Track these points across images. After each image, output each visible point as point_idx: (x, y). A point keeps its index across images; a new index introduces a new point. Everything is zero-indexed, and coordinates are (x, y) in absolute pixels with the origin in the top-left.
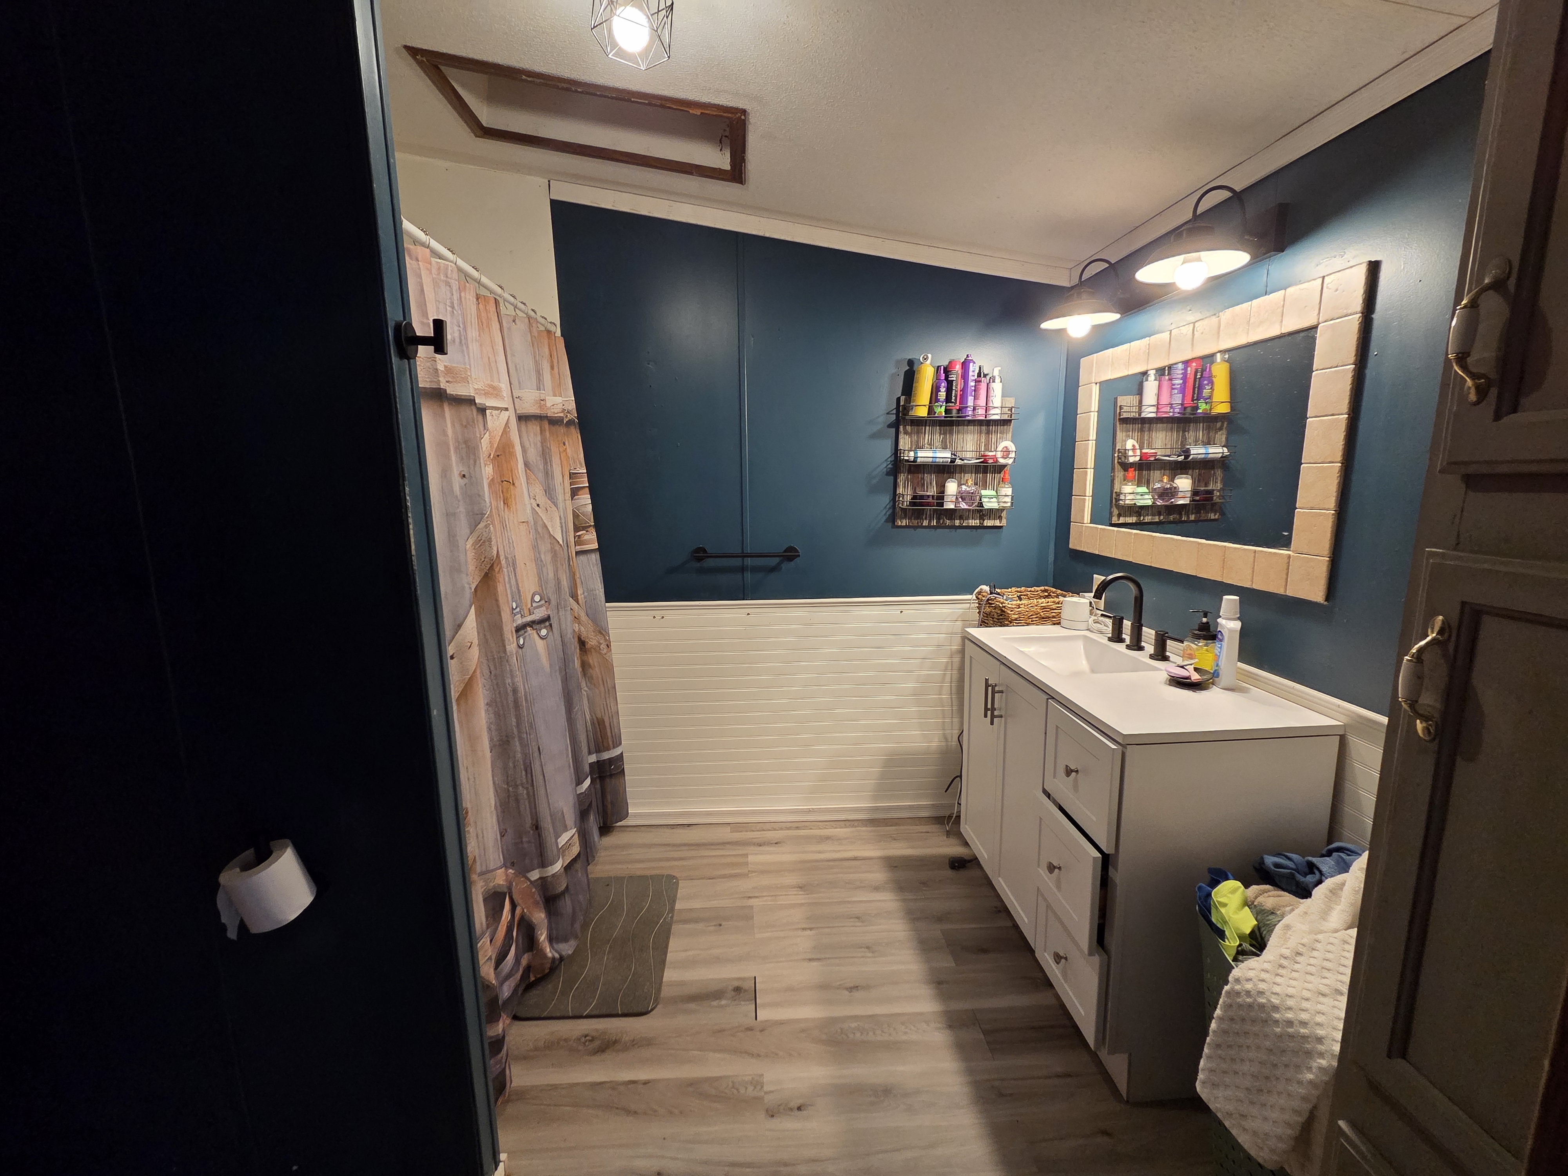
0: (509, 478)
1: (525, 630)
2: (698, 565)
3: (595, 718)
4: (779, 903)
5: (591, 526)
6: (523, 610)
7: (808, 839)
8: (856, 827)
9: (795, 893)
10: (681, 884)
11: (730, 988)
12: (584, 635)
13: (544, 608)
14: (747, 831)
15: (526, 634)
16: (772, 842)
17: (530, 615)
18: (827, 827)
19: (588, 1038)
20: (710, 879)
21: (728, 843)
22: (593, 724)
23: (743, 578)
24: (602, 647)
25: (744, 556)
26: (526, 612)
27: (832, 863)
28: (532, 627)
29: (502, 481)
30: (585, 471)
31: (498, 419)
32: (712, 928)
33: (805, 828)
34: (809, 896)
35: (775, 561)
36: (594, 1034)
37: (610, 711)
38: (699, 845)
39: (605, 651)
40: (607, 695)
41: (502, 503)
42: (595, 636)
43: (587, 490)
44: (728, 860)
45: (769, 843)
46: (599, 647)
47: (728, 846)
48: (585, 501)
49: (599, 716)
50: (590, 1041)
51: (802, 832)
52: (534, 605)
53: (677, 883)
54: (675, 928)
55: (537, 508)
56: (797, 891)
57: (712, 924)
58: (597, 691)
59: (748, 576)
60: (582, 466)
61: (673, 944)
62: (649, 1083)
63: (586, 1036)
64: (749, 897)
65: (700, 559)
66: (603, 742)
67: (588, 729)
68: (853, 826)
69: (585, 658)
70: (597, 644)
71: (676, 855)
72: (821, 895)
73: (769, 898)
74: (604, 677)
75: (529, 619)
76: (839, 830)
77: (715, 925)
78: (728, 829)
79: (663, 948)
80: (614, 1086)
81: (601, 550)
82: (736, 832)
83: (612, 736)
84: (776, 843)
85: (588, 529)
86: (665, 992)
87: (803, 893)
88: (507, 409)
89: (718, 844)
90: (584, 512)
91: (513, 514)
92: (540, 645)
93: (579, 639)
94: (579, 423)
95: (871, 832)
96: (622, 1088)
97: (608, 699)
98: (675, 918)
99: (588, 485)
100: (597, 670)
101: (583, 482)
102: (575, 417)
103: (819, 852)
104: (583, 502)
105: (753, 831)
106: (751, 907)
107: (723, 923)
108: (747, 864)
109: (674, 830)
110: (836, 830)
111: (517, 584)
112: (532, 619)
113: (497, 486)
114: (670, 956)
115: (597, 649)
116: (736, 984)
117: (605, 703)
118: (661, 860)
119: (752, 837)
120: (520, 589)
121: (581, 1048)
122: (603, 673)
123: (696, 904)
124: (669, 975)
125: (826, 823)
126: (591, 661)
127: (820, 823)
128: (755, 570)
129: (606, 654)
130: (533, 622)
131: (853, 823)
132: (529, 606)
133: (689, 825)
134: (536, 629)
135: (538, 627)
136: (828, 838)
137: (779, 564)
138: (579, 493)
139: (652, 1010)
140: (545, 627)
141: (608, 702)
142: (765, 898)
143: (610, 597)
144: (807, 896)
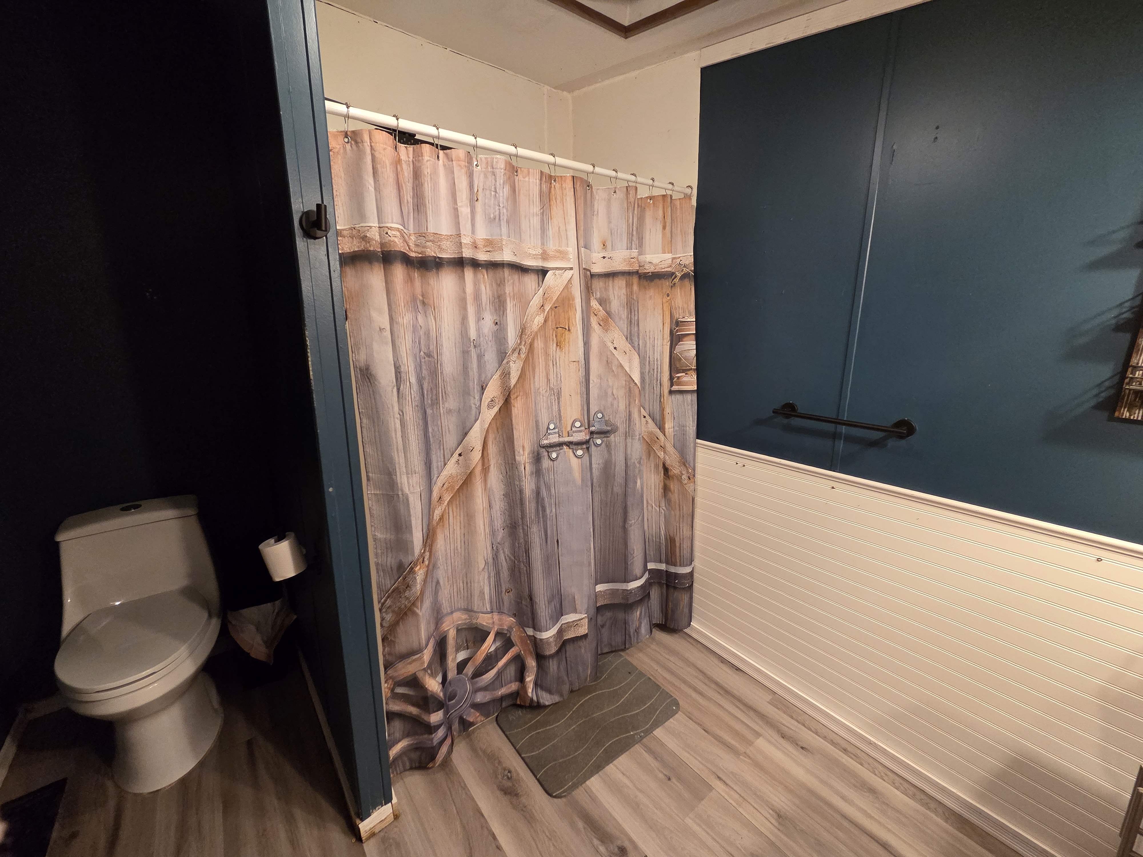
0: (565, 325)
1: (561, 447)
2: (786, 421)
3: (668, 534)
4: (740, 810)
5: (691, 369)
6: (562, 431)
7: (846, 774)
8: (929, 809)
9: (768, 816)
10: (679, 716)
11: (619, 843)
12: (668, 463)
13: (583, 433)
14: (784, 712)
15: (561, 451)
16: (799, 743)
17: (569, 436)
18: (886, 778)
19: (509, 774)
20: (704, 730)
21: (755, 711)
22: (666, 539)
23: (834, 446)
24: (683, 477)
25: (837, 422)
26: (565, 434)
27: (845, 823)
28: (569, 446)
29: (557, 328)
30: (695, 320)
31: (560, 277)
32: (661, 776)
33: (855, 757)
34: (779, 833)
35: (877, 435)
36: (514, 775)
37: (681, 534)
38: (727, 692)
39: (686, 482)
40: (681, 520)
41: (555, 345)
42: (680, 466)
43: (693, 337)
44: (738, 727)
45: (794, 741)
46: (681, 477)
47: (752, 714)
48: (690, 347)
49: (672, 535)
50: (508, 778)
51: (845, 759)
52: (574, 429)
53: (675, 713)
54: (637, 747)
55: (614, 351)
56: (771, 815)
57: (664, 772)
58: (673, 512)
59: (841, 445)
60: (690, 315)
61: (623, 761)
62: (500, 849)
63: (510, 772)
64: (719, 778)
65: (788, 416)
66: (671, 557)
67: (661, 542)
68: (926, 805)
69: (667, 482)
70: (680, 473)
71: (701, 686)
72: (792, 843)
73: (737, 796)
74: (681, 503)
75: (567, 439)
76: (898, 793)
77: (666, 775)
78: (769, 698)
79: (610, 757)
80: (485, 826)
81: (699, 392)
82: (774, 706)
83: (680, 556)
84: (802, 748)
85: (688, 372)
86: (579, 794)
87: (776, 824)
88: (571, 269)
89: (745, 705)
90: (686, 356)
91: (565, 353)
92: (575, 462)
93: (664, 465)
94: (695, 277)
95: (947, 832)
96: (486, 832)
97: (681, 523)
98: (645, 740)
99: (695, 332)
100: (676, 495)
101: (689, 330)
102: (691, 270)
103: (843, 798)
104: (686, 347)
105: (792, 718)
106: (711, 788)
107: (674, 780)
108: (750, 743)
109: (721, 665)
110: (896, 790)
111: (559, 410)
112: (569, 440)
113: (551, 332)
114: (610, 769)
115: (679, 478)
116: (627, 844)
117: (678, 525)
118: (685, 682)
119: (784, 722)
120: (562, 414)
121: (500, 777)
122: (681, 501)
123: (672, 744)
124: (595, 783)
125: (889, 773)
126: (672, 486)
127: (880, 767)
128: (849, 439)
129: (686, 484)
130: (571, 443)
131: (928, 801)
132: (569, 429)
133: (738, 669)
134: (573, 449)
135: (574, 447)
136: (872, 791)
137: (884, 439)
138: (684, 340)
139: (555, 797)
140: (581, 449)
141: (681, 526)
142: (732, 793)
143: (701, 434)
144: (776, 831)
